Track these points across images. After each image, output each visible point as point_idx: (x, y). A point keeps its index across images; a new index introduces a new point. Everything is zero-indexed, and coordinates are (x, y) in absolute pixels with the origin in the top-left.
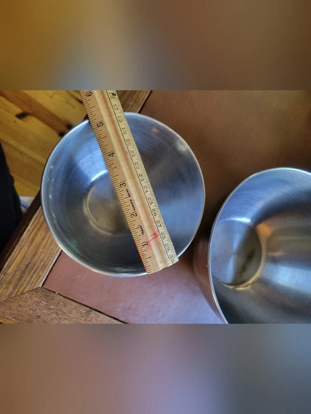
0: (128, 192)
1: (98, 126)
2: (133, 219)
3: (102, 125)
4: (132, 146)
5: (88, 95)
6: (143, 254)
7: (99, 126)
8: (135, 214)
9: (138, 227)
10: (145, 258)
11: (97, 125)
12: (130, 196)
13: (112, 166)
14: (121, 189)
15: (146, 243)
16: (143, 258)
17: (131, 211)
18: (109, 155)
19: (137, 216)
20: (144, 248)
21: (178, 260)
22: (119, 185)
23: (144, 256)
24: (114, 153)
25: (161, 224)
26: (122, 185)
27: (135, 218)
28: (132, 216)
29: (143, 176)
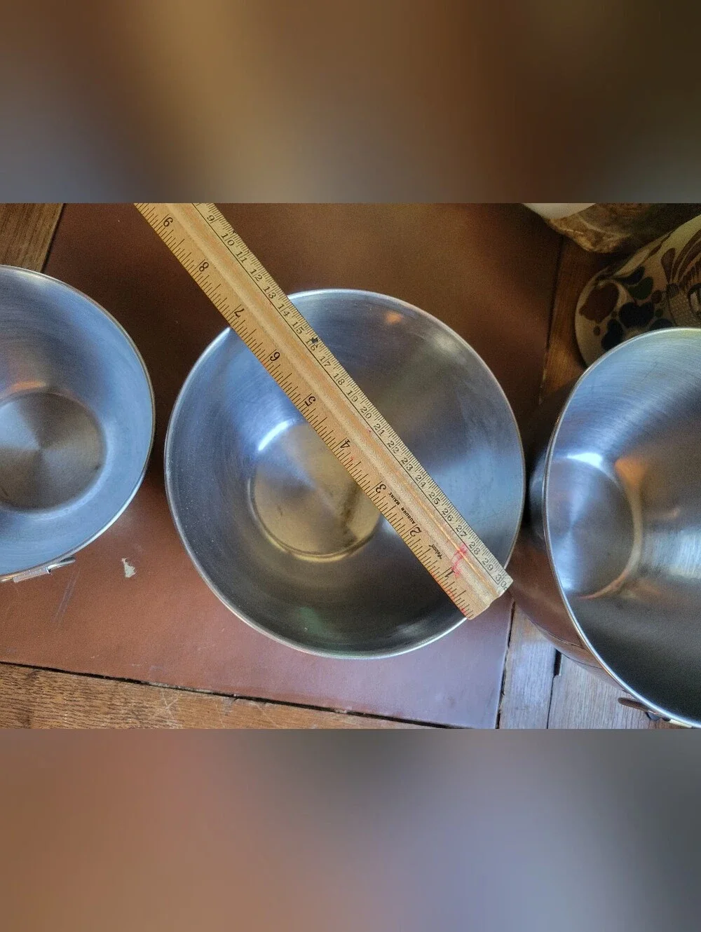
0: (392, 496)
1: (308, 405)
2: (416, 539)
3: (314, 400)
4: (374, 417)
5: (274, 358)
6: (451, 590)
7: (309, 403)
8: (417, 530)
9: (429, 548)
10: (456, 595)
11: (306, 402)
12: (398, 503)
13: (353, 462)
14: (381, 496)
15: (450, 571)
16: (453, 595)
17: (409, 526)
18: (341, 447)
19: (420, 531)
20: (450, 580)
21: (512, 581)
22: (374, 490)
23: (454, 593)
24: (348, 441)
25: (465, 531)
26: (380, 488)
27: (418, 536)
28: (413, 533)
29: (409, 461)
